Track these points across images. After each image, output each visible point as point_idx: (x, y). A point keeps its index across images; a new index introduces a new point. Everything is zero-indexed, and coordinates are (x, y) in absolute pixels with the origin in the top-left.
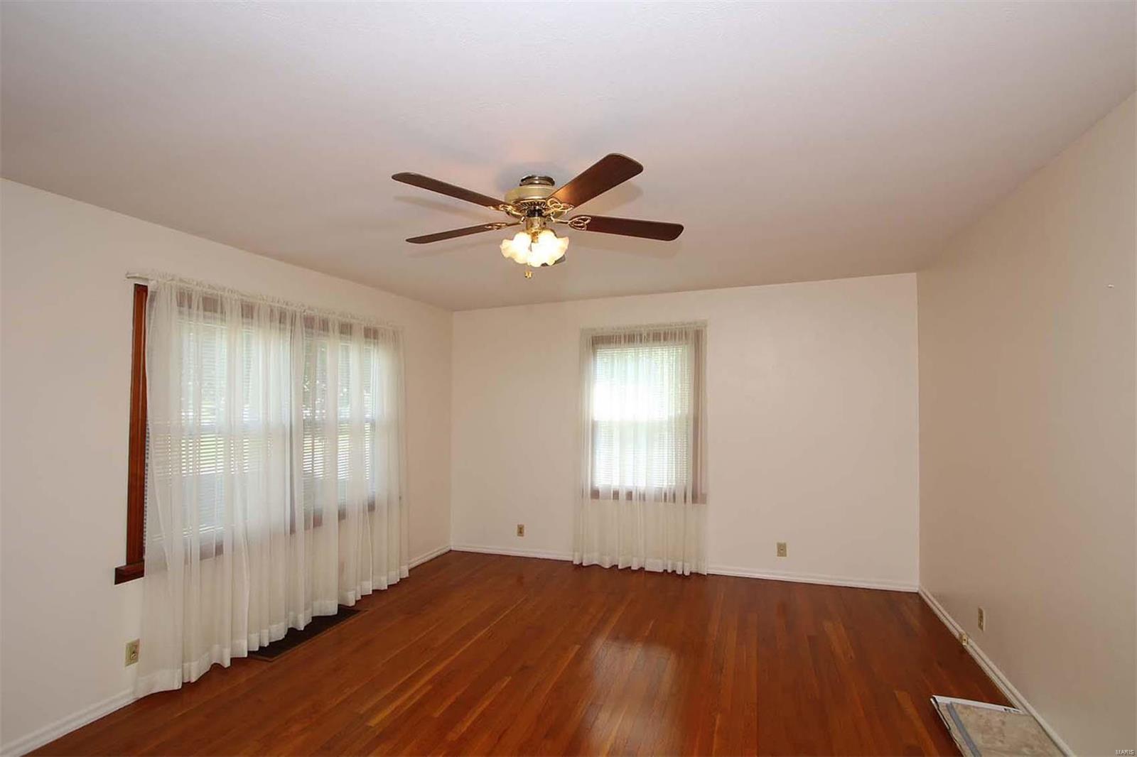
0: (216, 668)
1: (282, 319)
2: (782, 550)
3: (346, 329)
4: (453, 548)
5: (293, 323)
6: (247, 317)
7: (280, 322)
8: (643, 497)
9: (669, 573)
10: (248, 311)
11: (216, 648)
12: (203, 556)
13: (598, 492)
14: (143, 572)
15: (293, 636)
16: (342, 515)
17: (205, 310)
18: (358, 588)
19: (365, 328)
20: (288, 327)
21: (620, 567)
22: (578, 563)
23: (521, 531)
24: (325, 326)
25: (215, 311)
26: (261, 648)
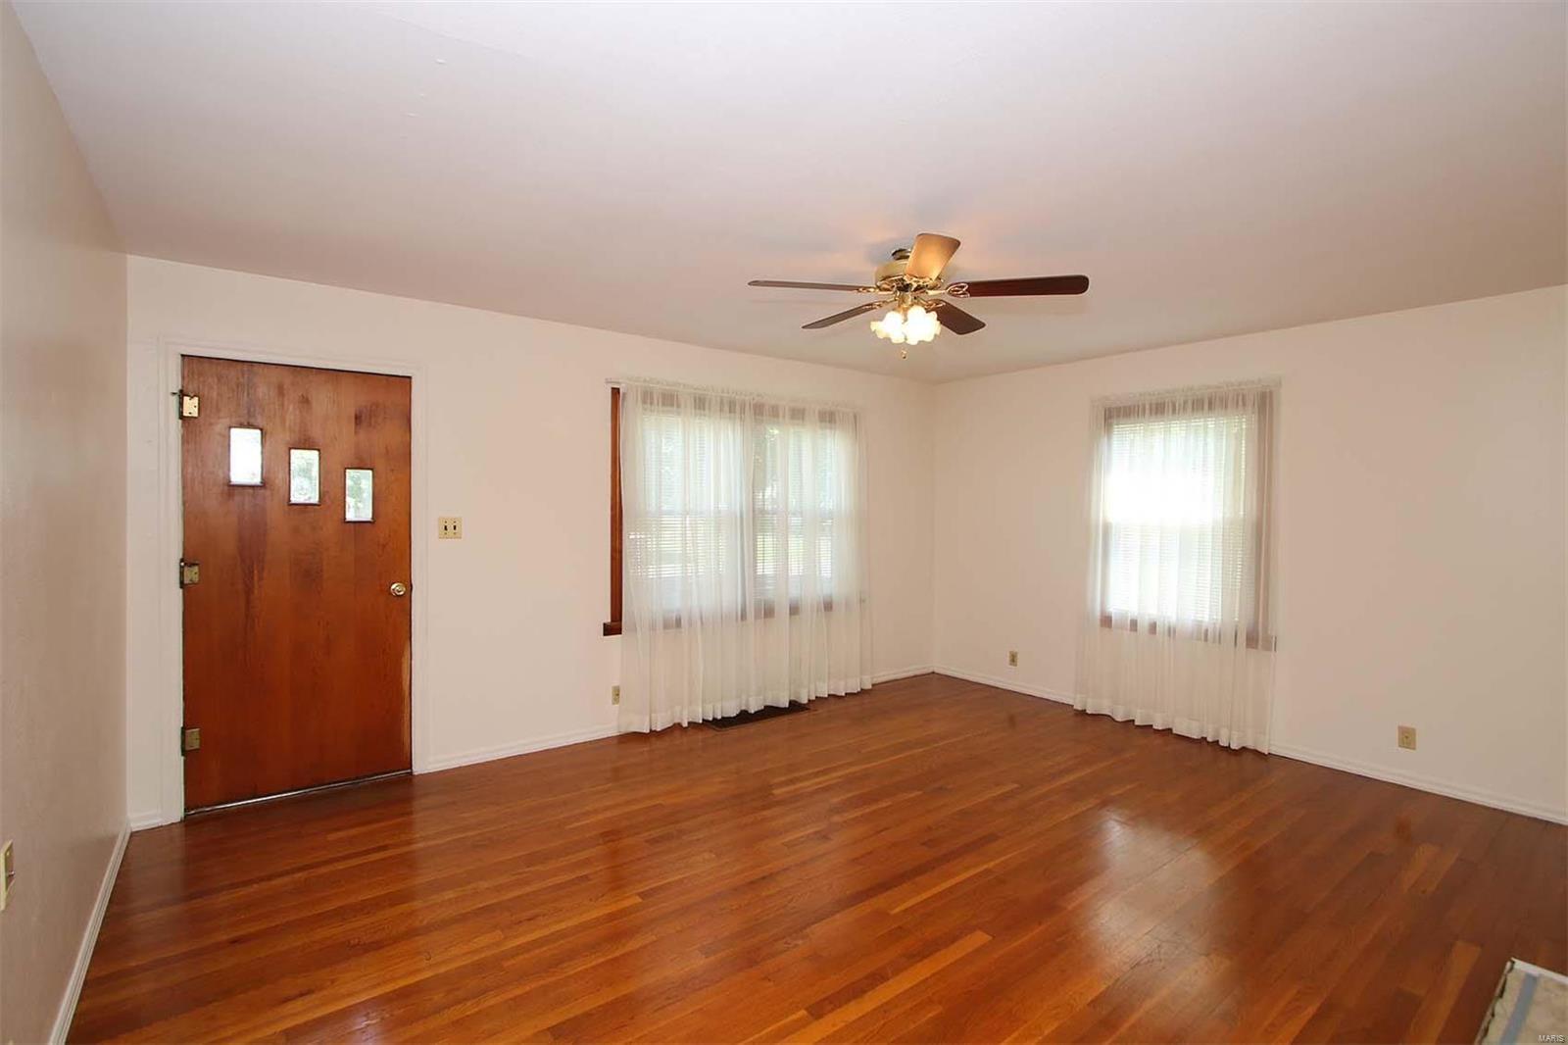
0: (677, 726)
1: (732, 410)
2: (1407, 738)
3: (798, 415)
4: (937, 671)
5: (743, 411)
6: (700, 408)
7: (730, 412)
8: (1171, 632)
9: (1208, 742)
10: (701, 404)
11: (678, 709)
12: (666, 626)
13: (1111, 617)
14: (621, 629)
15: (744, 717)
16: (794, 610)
17: (663, 404)
18: (812, 687)
19: (819, 412)
20: (738, 415)
21: (1136, 723)
22: (1080, 709)
23: (1013, 659)
24: (775, 413)
25: (672, 405)
26: (714, 719)
